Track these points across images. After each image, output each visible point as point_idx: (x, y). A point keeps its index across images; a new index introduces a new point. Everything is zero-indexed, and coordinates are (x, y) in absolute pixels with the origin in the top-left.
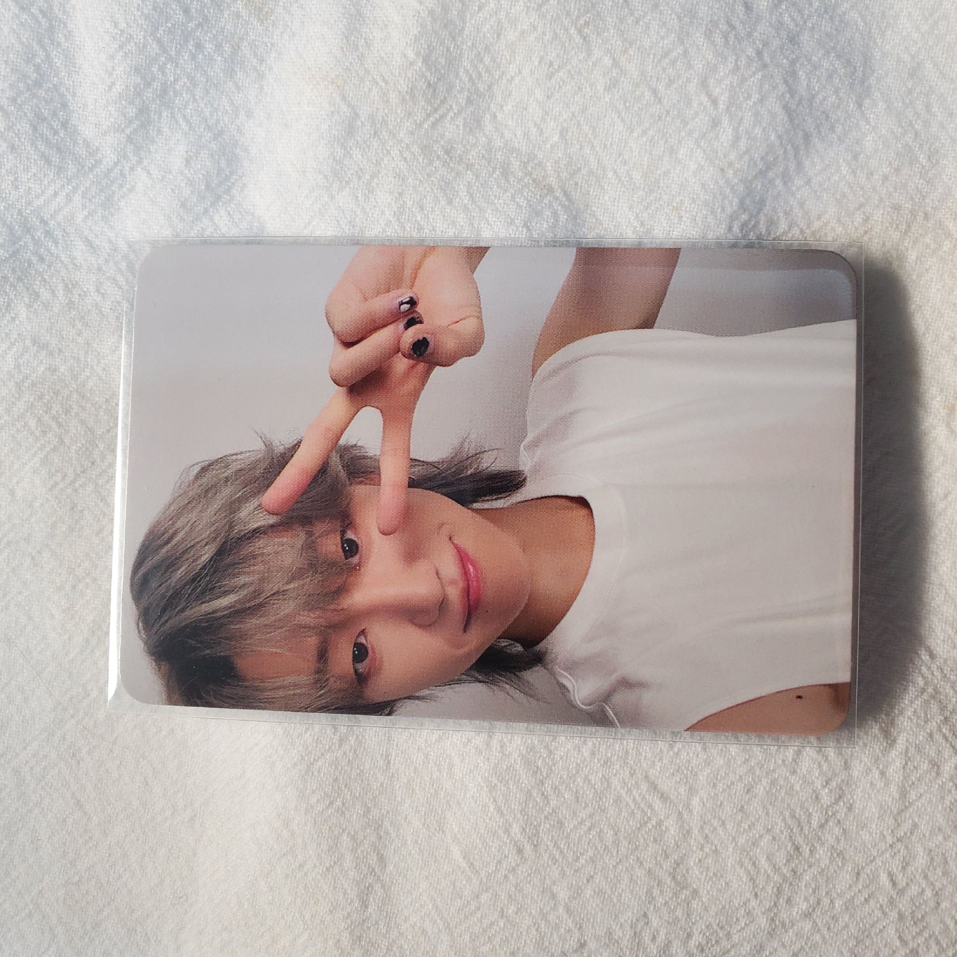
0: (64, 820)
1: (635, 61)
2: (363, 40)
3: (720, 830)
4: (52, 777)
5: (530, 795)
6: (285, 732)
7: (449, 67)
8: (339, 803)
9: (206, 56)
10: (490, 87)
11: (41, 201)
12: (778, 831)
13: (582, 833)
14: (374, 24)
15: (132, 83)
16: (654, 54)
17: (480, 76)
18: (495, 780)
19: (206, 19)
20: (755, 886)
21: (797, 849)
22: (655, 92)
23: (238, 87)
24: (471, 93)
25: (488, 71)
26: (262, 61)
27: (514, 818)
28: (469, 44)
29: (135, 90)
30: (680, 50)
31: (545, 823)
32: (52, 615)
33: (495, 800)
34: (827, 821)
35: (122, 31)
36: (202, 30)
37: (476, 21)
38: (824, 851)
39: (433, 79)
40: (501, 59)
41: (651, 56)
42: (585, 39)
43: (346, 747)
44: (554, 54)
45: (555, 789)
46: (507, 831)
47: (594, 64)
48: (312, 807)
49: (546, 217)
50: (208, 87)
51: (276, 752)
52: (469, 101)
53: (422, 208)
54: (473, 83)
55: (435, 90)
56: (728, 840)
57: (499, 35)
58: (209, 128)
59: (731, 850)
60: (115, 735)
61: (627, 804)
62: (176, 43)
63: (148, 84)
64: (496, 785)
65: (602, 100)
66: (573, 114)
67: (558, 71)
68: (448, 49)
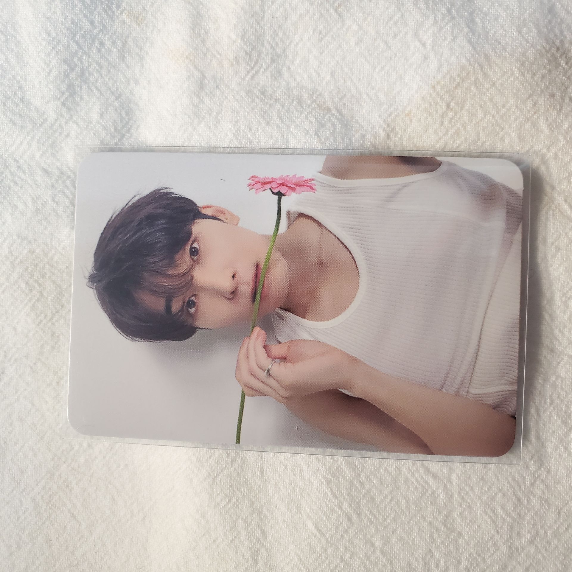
0: (65, 527)
1: (372, 25)
2: (203, 30)
3: (470, 493)
4: (56, 500)
5: (353, 484)
6: (197, 459)
7: (257, 40)
8: (234, 500)
9: (106, 49)
10: (284, 51)
11: (14, 148)
12: (506, 490)
13: (386, 503)
14: (209, 20)
15: (62, 70)
16: (384, 19)
17: (277, 44)
18: (330, 477)
19: (104, 26)
20: (496, 526)
21: (519, 500)
22: (386, 43)
23: (127, 66)
24: (273, 55)
25: (282, 41)
26: (141, 49)
27: (344, 499)
28: (269, 25)
29: (65, 73)
30: (399, 15)
31: (363, 500)
32: (46, 401)
33: (331, 489)
34: (535, 481)
35: (54, 39)
36: (103, 33)
37: (271, 10)
38: (536, 500)
39: (248, 50)
40: (289, 33)
41: (382, 21)
42: (339, 15)
43: (236, 465)
44: (322, 26)
45: (367, 478)
46: (340, 508)
47: (347, 30)
48: (218, 504)
49: (328, 127)
50: (109, 68)
51: (193, 472)
52: (273, 61)
53: (250, 129)
54: (274, 49)
55: (250, 56)
56: (476, 499)
57: (286, 18)
58: (113, 93)
59: (479, 505)
60: (92, 471)
61: (413, 483)
62: (88, 44)
63: (72, 70)
64: (331, 479)
65: (354, 51)
66: (337, 62)
67: (325, 36)
68: (256, 30)
